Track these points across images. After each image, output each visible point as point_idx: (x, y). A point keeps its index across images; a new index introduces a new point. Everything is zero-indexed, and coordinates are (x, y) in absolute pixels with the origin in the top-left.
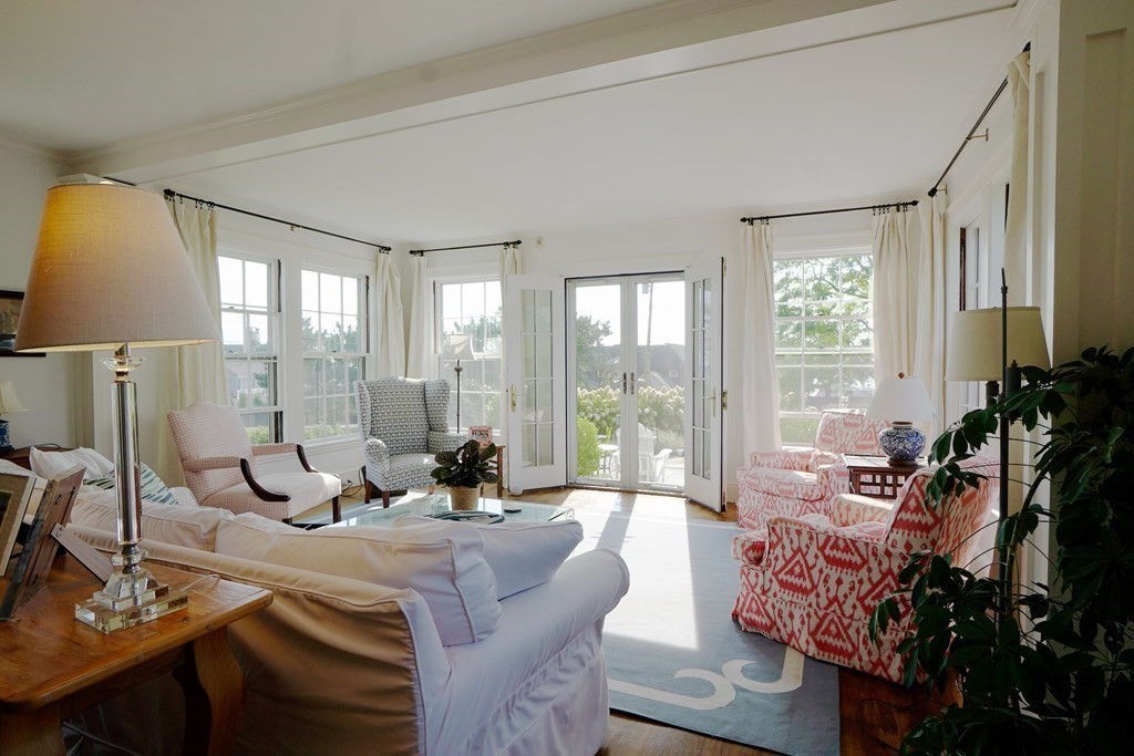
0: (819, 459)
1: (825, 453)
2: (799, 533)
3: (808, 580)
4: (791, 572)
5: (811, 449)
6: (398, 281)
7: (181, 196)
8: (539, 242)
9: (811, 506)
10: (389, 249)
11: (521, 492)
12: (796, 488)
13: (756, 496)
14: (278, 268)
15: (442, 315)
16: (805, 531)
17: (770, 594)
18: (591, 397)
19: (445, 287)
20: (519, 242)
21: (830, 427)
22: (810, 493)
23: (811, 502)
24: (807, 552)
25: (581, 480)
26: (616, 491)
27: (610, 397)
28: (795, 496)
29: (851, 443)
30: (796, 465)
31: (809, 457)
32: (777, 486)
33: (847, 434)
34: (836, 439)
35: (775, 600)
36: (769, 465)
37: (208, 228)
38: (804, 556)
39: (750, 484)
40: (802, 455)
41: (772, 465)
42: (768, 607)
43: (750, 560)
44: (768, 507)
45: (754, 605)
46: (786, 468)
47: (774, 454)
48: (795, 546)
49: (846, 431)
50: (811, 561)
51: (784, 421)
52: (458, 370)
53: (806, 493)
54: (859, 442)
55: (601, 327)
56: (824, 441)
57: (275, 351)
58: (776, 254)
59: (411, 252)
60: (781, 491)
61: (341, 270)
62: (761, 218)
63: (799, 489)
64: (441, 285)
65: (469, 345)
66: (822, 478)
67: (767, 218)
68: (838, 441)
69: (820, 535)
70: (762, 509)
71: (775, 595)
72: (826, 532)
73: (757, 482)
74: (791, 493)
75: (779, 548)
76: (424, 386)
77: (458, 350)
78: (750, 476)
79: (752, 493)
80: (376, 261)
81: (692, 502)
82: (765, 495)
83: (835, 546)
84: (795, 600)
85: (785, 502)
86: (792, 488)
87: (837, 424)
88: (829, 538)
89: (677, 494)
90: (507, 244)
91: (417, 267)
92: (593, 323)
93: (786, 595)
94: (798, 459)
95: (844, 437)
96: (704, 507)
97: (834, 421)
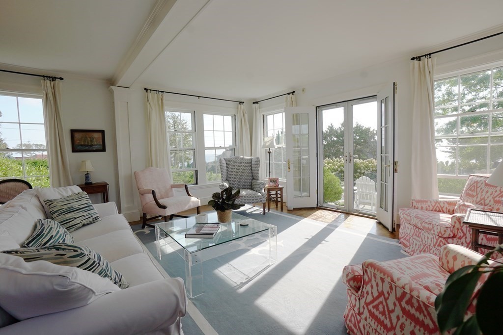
0: (461, 207)
1: (467, 204)
2: (383, 280)
3: (388, 319)
4: (376, 307)
5: (457, 198)
6: (246, 116)
7: (151, 90)
8: (303, 90)
9: (444, 241)
10: (243, 103)
11: (292, 209)
12: (433, 227)
13: (410, 227)
14: (194, 114)
15: (267, 129)
16: (387, 280)
17: (363, 316)
18: (363, 163)
19: (268, 116)
20: (294, 92)
21: (474, 186)
22: (443, 233)
23: (444, 238)
24: (388, 298)
25: (325, 205)
26: (340, 212)
27: (374, 163)
28: (432, 232)
29: (490, 198)
30: (444, 209)
31: (455, 204)
32: (421, 224)
33: (487, 192)
34: (477, 194)
35: (365, 323)
36: (422, 208)
37: (160, 101)
38: (386, 299)
39: (406, 219)
40: (450, 203)
41: (425, 208)
42: (361, 325)
43: (351, 286)
44: (416, 235)
45: (353, 319)
46: (436, 211)
47: (426, 202)
48: (380, 290)
49: (486, 190)
50: (391, 307)
51: (440, 180)
52: (269, 153)
53: (440, 232)
54: (497, 199)
55: (375, 132)
56: (467, 195)
57: (194, 147)
58: (435, 77)
59: (254, 103)
60: (423, 227)
61: (223, 113)
62: (425, 55)
63: (435, 228)
64: (267, 116)
65: (273, 141)
66: (455, 223)
67: (430, 54)
68: (479, 196)
69: (397, 288)
70: (413, 235)
71: (366, 319)
72: (403, 288)
73: (409, 219)
74: (430, 230)
75: (369, 285)
76: (251, 160)
77: (267, 144)
78: (406, 214)
79: (407, 225)
80: (238, 108)
81: (380, 223)
82: (415, 228)
83: (409, 302)
84: (378, 329)
85: (426, 235)
86: (431, 227)
87: (479, 185)
88: (404, 294)
89: (372, 217)
90: (289, 94)
91: (255, 109)
92: (371, 130)
93: (373, 324)
94: (446, 205)
95: (484, 193)
96: (385, 227)
97: (477, 182)
